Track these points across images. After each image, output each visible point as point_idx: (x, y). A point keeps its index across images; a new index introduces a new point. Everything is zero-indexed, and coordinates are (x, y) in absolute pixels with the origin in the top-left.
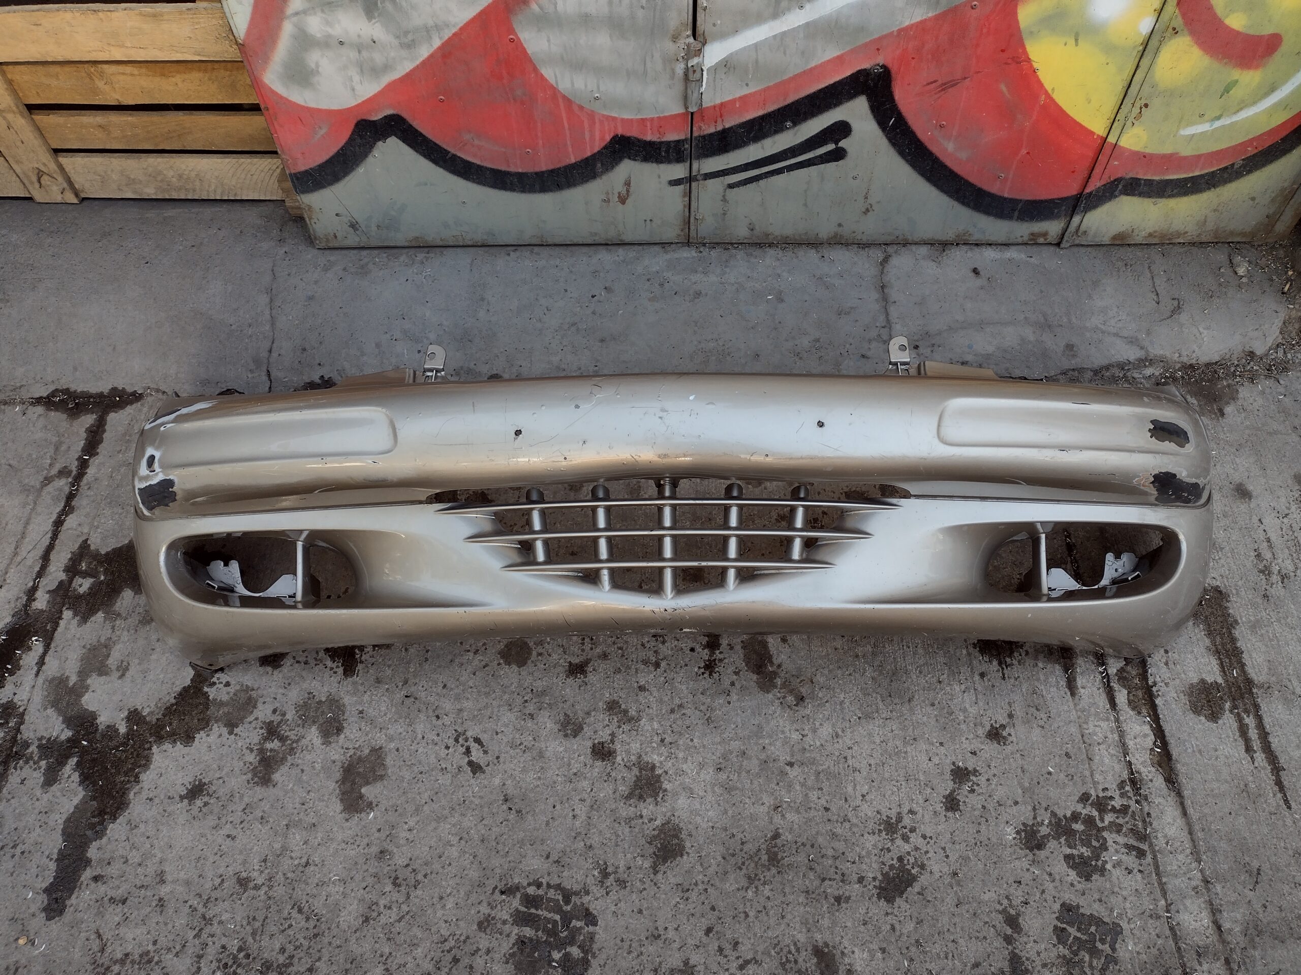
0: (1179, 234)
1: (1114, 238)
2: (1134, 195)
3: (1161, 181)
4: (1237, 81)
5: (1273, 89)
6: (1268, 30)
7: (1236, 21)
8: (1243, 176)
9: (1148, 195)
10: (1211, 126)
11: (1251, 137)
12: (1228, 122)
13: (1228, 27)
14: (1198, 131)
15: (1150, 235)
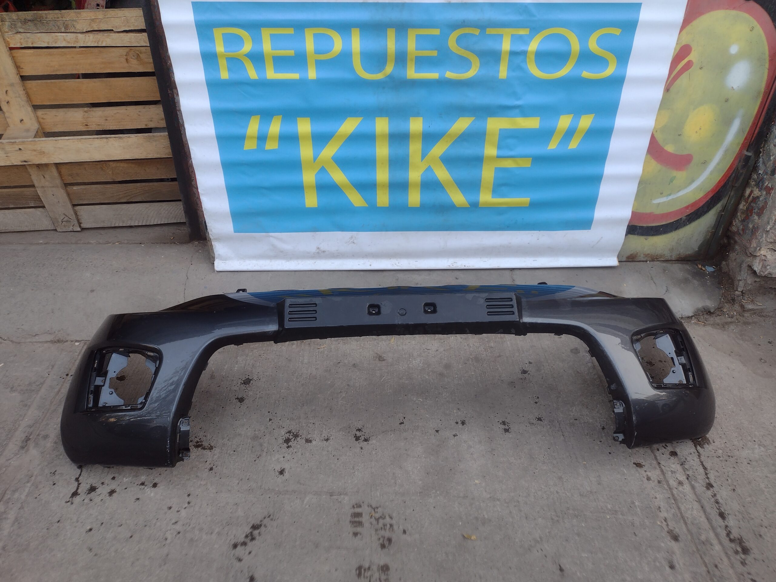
0: (661, 256)
1: (628, 257)
2: (635, 234)
3: (648, 227)
4: (675, 177)
5: (693, 181)
6: (685, 153)
7: (670, 148)
8: (687, 225)
9: (642, 234)
10: (667, 199)
11: (687, 204)
12: (675, 197)
13: (666, 151)
14: (661, 201)
15: (646, 255)
